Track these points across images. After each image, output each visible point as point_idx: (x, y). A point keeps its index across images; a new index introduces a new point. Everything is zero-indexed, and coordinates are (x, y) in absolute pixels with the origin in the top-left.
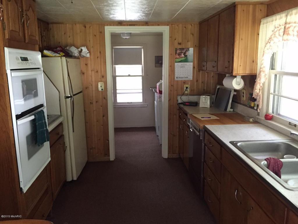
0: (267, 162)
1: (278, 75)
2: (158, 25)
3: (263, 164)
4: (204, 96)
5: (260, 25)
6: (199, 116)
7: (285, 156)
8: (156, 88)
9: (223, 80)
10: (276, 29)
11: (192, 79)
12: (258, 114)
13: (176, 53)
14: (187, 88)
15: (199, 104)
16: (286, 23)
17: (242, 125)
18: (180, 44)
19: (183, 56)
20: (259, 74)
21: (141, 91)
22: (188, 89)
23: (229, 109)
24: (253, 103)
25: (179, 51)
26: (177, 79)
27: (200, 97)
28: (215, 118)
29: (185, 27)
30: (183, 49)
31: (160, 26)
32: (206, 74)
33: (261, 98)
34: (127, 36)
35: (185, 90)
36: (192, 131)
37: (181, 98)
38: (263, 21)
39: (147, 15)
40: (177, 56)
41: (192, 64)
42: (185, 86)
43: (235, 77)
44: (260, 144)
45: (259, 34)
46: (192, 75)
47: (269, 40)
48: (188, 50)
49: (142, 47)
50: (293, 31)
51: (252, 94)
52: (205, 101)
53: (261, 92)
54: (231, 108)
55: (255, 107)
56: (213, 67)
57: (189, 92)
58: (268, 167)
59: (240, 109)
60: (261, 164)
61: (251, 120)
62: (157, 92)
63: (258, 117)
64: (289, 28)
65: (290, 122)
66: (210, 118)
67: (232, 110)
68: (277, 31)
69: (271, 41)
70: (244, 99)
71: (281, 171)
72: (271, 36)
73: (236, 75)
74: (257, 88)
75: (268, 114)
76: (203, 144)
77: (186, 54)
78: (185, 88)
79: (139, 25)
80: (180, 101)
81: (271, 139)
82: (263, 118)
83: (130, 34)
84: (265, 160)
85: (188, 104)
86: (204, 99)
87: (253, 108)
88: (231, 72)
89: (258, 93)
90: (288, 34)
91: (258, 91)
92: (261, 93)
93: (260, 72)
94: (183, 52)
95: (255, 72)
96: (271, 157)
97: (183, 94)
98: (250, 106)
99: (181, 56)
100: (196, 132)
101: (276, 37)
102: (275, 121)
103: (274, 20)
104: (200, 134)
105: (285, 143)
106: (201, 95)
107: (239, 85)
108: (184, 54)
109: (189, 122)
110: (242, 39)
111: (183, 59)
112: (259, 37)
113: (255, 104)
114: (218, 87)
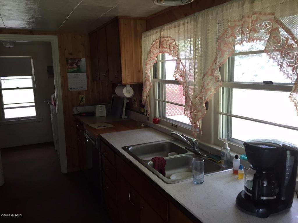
0: (153, 162)
1: (160, 83)
2: (45, 34)
3: (149, 164)
4: (100, 106)
5: (141, 38)
6: (94, 126)
7: (168, 154)
8: (51, 100)
9: (115, 89)
10: (154, 42)
11: (87, 89)
12: (148, 119)
13: (67, 63)
14: (82, 98)
15: (96, 113)
16: (161, 37)
17: (134, 130)
18: (71, 54)
19: (75, 66)
20: (145, 83)
21: (34, 104)
22: (84, 100)
23: (124, 116)
24: (143, 109)
25: (71, 62)
26: (71, 90)
27: (96, 107)
28: (110, 126)
29: (75, 38)
30: (75, 59)
31: (46, 35)
32: (101, 84)
33: (149, 105)
34: (11, 45)
35: (81, 101)
36: (88, 141)
37: (77, 109)
38: (144, 35)
39: (29, 23)
40: (69, 66)
41: (85, 74)
42: (80, 96)
43: (125, 86)
44: (149, 146)
45: (141, 47)
46: (86, 85)
47: (150, 52)
48: (80, 60)
49: (32, 57)
50: (166, 44)
51: (141, 101)
52: (101, 111)
53: (148, 98)
54: (126, 115)
55: (145, 112)
56: (105, 77)
57: (85, 102)
58: (154, 166)
59: (134, 115)
60: (148, 164)
61: (142, 125)
62: (52, 105)
63: (148, 121)
64: (163, 41)
65: (172, 124)
66: (106, 126)
67: (127, 117)
68: (154, 44)
69: (151, 53)
70: (136, 106)
71: (165, 168)
72: (151, 48)
73: (125, 84)
74: (144, 96)
75: (155, 118)
76: (100, 153)
77: (79, 65)
78: (80, 99)
79: (23, 34)
80: (76, 112)
81: (158, 141)
82: (152, 122)
83: (14, 43)
84: (151, 160)
85: (85, 114)
86: (100, 108)
87: (143, 114)
88: (121, 82)
89: (146, 100)
90: (163, 47)
91: (146, 98)
92: (148, 100)
93: (145, 80)
94: (75, 62)
95: (142, 81)
96: (156, 156)
97: (79, 105)
98: (141, 112)
99: (73, 66)
100: (93, 141)
101: (154, 49)
102: (162, 124)
103: (152, 34)
104: (96, 143)
105: (169, 143)
106: (97, 105)
107: (129, 93)
108: (76, 65)
109: (85, 133)
110: (127, 51)
111: (76, 69)
112: (141, 49)
113: (144, 110)
114: (113, 96)
